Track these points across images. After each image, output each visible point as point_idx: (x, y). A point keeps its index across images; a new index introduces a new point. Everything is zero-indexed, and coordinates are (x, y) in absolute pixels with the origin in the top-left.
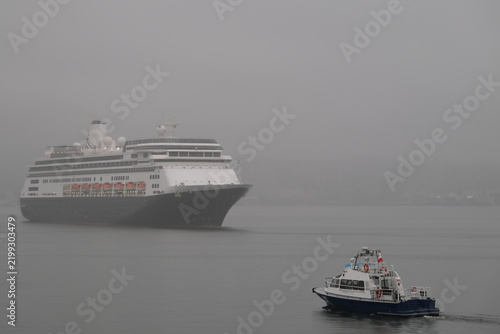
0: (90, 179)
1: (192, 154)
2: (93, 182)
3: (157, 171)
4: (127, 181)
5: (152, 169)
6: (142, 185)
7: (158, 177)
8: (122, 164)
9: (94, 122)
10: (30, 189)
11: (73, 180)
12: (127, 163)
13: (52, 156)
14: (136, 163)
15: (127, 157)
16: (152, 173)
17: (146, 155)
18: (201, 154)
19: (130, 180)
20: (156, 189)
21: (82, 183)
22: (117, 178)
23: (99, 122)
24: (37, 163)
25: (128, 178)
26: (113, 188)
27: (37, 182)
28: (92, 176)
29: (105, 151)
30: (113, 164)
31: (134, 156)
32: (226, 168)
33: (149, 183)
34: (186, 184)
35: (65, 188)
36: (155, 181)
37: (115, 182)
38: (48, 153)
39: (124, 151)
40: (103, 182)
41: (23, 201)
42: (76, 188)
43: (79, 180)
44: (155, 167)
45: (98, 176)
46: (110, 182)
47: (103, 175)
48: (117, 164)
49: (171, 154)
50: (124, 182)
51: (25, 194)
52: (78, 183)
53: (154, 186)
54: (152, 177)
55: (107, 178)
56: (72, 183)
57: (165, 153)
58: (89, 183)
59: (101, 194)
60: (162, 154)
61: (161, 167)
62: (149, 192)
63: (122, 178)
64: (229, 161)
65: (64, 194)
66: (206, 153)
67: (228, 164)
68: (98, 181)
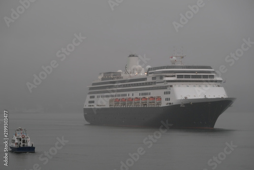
0: (125, 95)
1: (193, 77)
2: (127, 97)
3: (168, 88)
4: (150, 96)
5: (165, 88)
6: (159, 98)
7: (169, 93)
8: (146, 84)
9: (130, 56)
10: (90, 102)
11: (116, 96)
12: (149, 83)
13: (103, 79)
14: (155, 83)
15: (149, 80)
16: (165, 90)
17: (161, 77)
18: (200, 77)
19: (151, 96)
20: (169, 102)
21: (121, 97)
22: (143, 94)
23: (133, 56)
24: (93, 84)
25: (150, 94)
26: (141, 101)
27: (93, 97)
28: (127, 93)
29: (136, 75)
30: (140, 84)
31: (154, 78)
32: (218, 86)
33: (164, 97)
34: (189, 98)
35: (111, 101)
36: (167, 96)
37: (142, 97)
38: (100, 77)
39: (147, 75)
40: (134, 97)
41: (85, 110)
42: (117, 101)
43: (119, 96)
44: (168, 86)
45: (131, 93)
46: (138, 96)
47: (134, 92)
48: (143, 84)
49: (179, 76)
50: (147, 97)
51: (87, 105)
52: (119, 98)
53: (167, 99)
54: (165, 93)
55: (136, 94)
56: (115, 98)
57: (174, 76)
58: (125, 97)
59: (133, 106)
60: (172, 76)
61: (171, 86)
62: (164, 104)
63: (146, 94)
64: (220, 81)
65: (110, 106)
66: (203, 76)
67: (219, 84)
68: (131, 96)
